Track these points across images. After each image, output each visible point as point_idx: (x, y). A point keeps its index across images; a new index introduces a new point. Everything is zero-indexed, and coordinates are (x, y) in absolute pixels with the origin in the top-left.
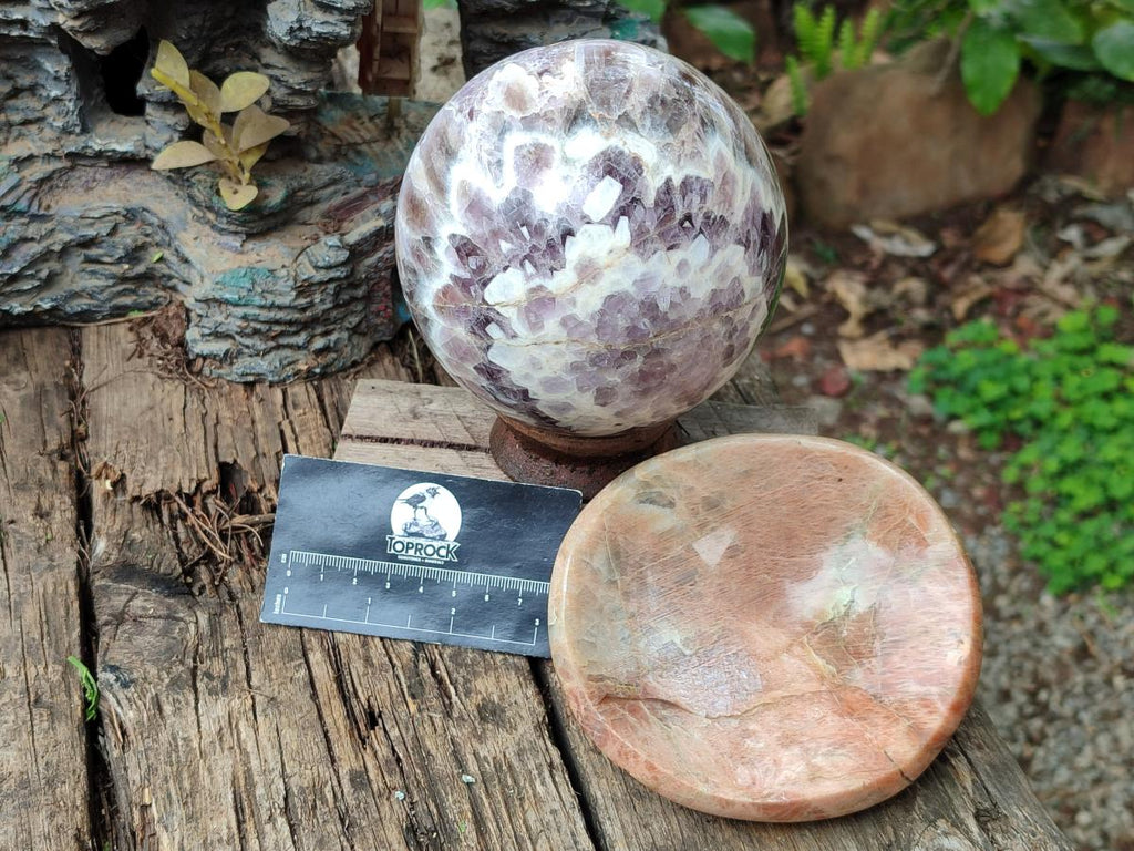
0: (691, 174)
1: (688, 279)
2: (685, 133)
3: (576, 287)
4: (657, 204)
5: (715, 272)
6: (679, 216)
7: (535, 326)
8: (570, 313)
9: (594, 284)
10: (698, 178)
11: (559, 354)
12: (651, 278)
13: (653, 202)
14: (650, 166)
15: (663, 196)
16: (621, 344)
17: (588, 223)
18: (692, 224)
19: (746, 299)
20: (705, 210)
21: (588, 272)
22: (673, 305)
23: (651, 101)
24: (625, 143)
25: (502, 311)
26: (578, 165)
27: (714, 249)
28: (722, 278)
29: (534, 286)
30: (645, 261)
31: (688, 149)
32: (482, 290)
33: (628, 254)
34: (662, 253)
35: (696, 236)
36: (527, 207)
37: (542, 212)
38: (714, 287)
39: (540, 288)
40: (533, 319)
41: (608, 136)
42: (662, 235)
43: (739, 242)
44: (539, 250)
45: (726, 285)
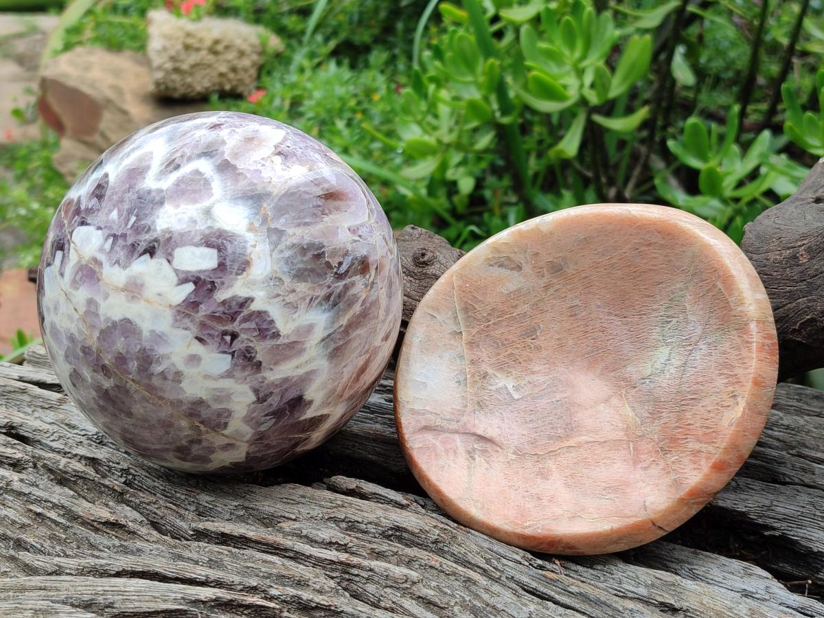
0: (271, 314)
1: (189, 371)
2: (302, 287)
3: (117, 289)
4: (224, 303)
5: (215, 389)
6: (229, 327)
7: (75, 283)
8: (98, 301)
9: (128, 301)
10: (272, 321)
11: (70, 318)
12: (166, 341)
13: (223, 299)
14: (250, 277)
15: (234, 303)
16: (108, 360)
17: (169, 261)
18: (231, 343)
19: (224, 432)
20: (251, 345)
21: (134, 289)
22: (163, 375)
23: (311, 246)
24: (254, 246)
25: (72, 251)
26: (209, 223)
27: (229, 375)
28: (218, 399)
29: (99, 259)
30: (173, 326)
31: (291, 298)
32: (78, 225)
33: (168, 309)
34: (189, 335)
35: (225, 352)
36: (152, 208)
37: (154, 222)
38: (204, 398)
39: (100, 264)
40: (78, 277)
41: (251, 228)
42: (203, 325)
43: (256, 391)
44: (125, 240)
45: (216, 406)
